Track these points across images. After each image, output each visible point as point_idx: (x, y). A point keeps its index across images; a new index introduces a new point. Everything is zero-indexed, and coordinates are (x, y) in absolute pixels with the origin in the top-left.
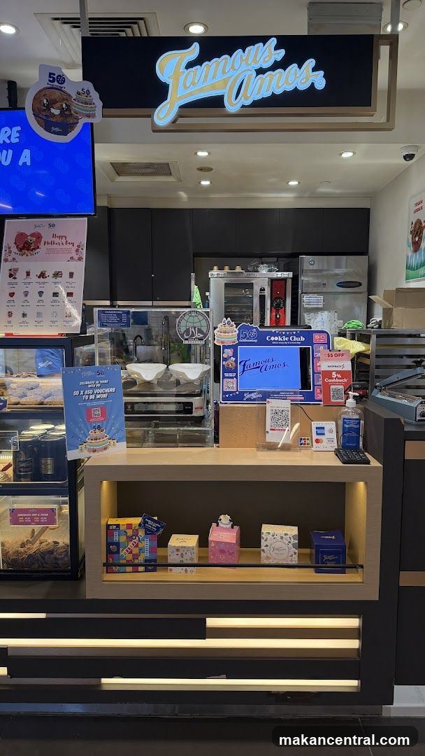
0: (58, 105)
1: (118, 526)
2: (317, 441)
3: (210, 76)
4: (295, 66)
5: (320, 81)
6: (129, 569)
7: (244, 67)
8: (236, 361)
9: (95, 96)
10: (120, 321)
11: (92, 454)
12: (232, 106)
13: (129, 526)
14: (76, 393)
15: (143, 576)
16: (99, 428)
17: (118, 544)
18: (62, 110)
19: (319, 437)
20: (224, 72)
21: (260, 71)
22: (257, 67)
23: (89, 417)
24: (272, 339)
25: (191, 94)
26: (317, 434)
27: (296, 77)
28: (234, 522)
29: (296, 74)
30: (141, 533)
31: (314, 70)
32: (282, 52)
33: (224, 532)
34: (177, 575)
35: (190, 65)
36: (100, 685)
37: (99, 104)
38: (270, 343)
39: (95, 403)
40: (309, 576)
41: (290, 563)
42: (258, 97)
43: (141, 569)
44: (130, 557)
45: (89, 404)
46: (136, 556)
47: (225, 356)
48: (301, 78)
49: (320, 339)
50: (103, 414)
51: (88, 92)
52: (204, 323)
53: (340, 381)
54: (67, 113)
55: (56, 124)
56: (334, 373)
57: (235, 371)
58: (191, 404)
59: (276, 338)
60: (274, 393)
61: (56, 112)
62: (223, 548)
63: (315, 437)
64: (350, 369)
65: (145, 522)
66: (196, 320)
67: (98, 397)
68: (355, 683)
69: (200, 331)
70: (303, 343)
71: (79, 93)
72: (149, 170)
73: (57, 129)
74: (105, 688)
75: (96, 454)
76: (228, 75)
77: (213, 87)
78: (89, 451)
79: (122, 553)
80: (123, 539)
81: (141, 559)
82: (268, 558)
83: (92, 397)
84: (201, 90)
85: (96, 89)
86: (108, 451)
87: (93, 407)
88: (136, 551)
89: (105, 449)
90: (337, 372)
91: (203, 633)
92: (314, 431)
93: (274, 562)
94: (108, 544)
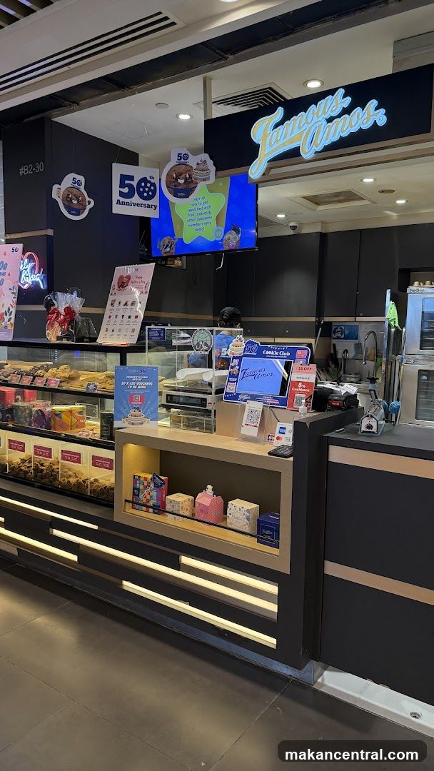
0: (183, 176)
1: (139, 477)
2: (278, 438)
3: (290, 132)
4: (359, 109)
5: (381, 118)
6: (144, 508)
7: (315, 119)
8: (239, 370)
9: (210, 163)
10: (159, 336)
11: (131, 426)
12: (307, 154)
13: (146, 479)
14: (123, 383)
15: (151, 516)
16: (138, 408)
17: (138, 490)
18: (186, 180)
19: (281, 435)
20: (299, 127)
21: (330, 120)
22: (327, 116)
23: (132, 400)
24: (267, 352)
25: (275, 149)
26: (280, 433)
27: (358, 119)
28: (216, 492)
29: (358, 116)
30: (152, 485)
31: (377, 109)
32: (349, 99)
33: (207, 497)
34: (169, 520)
35: (277, 126)
36: (121, 584)
37: (213, 169)
38: (265, 356)
39: (136, 391)
40: (251, 543)
41: (243, 530)
42: (328, 142)
43: (151, 510)
44: (145, 501)
45: (131, 391)
46: (148, 501)
47: (233, 365)
48: (363, 118)
49: (302, 354)
50: (142, 399)
51: (205, 162)
52: (208, 339)
53: (304, 390)
54: (190, 180)
55: (181, 191)
56: (300, 384)
57: (237, 377)
58: (205, 400)
59: (270, 353)
60: (259, 396)
61: (182, 181)
62: (204, 509)
63: (277, 434)
64: (314, 381)
65: (154, 478)
66: (204, 336)
67: (139, 387)
68: (274, 641)
69: (206, 345)
70: (288, 357)
71: (198, 164)
72: (342, 198)
73: (182, 194)
74: (125, 588)
75: (134, 426)
76: (303, 129)
77: (292, 141)
78: (129, 423)
79: (141, 497)
80: (142, 487)
81: (151, 504)
82: (231, 524)
83: (135, 387)
84: (283, 145)
85: (211, 158)
86: (143, 426)
87: (135, 394)
88: (148, 497)
89: (141, 424)
90: (303, 383)
91: (177, 566)
92: (278, 429)
93: (235, 528)
94: (134, 489)
